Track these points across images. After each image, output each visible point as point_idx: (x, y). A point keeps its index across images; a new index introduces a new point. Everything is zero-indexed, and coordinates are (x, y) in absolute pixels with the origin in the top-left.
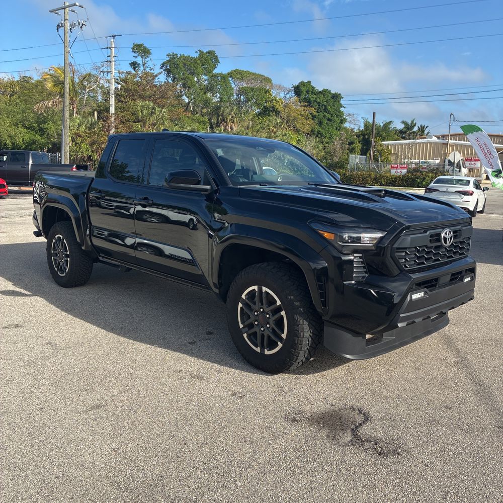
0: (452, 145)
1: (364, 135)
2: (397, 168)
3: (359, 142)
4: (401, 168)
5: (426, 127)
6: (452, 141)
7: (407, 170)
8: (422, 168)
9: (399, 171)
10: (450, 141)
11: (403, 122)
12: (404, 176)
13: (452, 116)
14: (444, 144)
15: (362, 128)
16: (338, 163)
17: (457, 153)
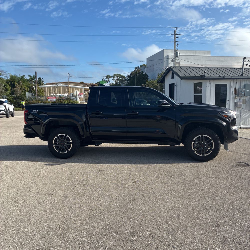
0: (70, 87)
1: (11, 82)
2: (51, 98)
3: (9, 86)
4: (53, 98)
5: (42, 79)
6: (70, 86)
7: (56, 99)
8: (63, 98)
9: (52, 99)
10: (69, 86)
11: (29, 76)
12: (55, 102)
13: (69, 74)
14: (67, 87)
15: (9, 78)
16: (19, 97)
17: (77, 91)
